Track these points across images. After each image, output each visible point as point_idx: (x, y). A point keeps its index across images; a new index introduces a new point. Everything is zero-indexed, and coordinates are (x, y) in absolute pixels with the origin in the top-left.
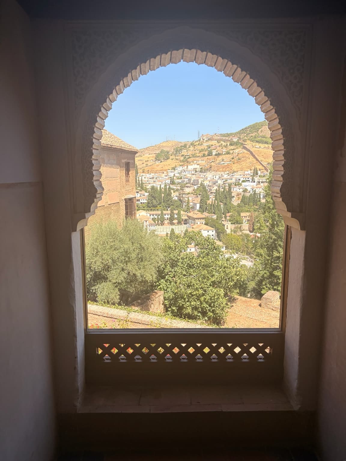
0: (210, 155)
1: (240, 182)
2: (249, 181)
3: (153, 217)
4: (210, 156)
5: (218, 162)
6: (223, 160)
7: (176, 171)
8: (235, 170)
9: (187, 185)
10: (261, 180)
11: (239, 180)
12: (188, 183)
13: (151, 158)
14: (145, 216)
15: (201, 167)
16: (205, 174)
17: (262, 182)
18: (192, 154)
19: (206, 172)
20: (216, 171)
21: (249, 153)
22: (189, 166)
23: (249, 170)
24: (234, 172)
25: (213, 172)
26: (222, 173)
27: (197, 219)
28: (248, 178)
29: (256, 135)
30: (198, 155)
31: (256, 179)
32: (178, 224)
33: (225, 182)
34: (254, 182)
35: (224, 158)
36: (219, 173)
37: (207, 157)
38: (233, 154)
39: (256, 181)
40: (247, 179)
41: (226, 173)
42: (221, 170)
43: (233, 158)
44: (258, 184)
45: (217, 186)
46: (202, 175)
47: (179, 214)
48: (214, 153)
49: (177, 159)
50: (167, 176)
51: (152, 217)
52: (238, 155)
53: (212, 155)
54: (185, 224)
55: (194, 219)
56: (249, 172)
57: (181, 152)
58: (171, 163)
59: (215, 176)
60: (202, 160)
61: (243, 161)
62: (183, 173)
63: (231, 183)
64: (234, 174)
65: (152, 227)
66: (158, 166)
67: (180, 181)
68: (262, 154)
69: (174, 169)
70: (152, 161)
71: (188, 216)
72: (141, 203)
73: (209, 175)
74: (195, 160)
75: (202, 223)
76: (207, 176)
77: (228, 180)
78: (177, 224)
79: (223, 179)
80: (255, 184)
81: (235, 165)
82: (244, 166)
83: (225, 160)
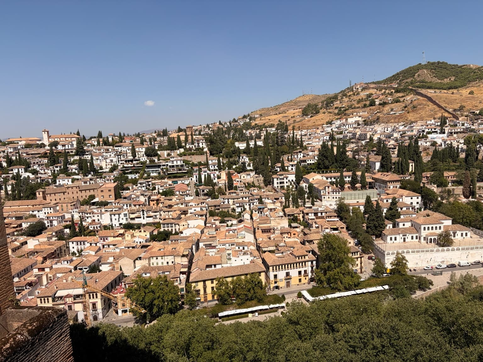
0: (373, 104)
1: (425, 134)
2: (436, 132)
3: (331, 180)
4: (373, 106)
5: (385, 112)
6: (392, 110)
7: (334, 126)
8: (413, 120)
9: (351, 141)
10: (453, 131)
11: (424, 131)
12: (352, 138)
13: (297, 114)
14: (321, 180)
15: (363, 119)
16: (372, 127)
17: (455, 133)
18: (348, 106)
19: (373, 125)
20: (387, 123)
21: (425, 99)
22: (349, 119)
23: (432, 118)
24: (412, 122)
25: (383, 124)
26: (396, 124)
27: (389, 182)
28: (435, 129)
29: (412, 80)
30: (357, 106)
31: (447, 130)
32: (362, 188)
33: (403, 135)
34: (444, 133)
35: (393, 108)
36: (390, 124)
37: (369, 108)
38: (403, 101)
39: (446, 132)
40: (433, 130)
41: (400, 124)
42: (393, 121)
43: (406, 107)
44: (450, 135)
45: (393, 139)
46: (368, 128)
47: (363, 176)
48: (377, 103)
49: (330, 113)
50: (323, 132)
51: (329, 180)
52: (411, 103)
53: (375, 105)
54: (370, 188)
55: (385, 182)
56: (433, 121)
57: (334, 105)
58: (322, 117)
59: (386, 129)
60: (363, 112)
61: (421, 109)
62: (342, 127)
63: (412, 136)
64: (412, 125)
65: (336, 193)
66: (309, 121)
67: (341, 136)
68: (442, 100)
69: (330, 123)
70: (298, 117)
71: (373, 178)
72: (308, 164)
73: (379, 128)
74: (355, 112)
75: (396, 187)
76: (375, 128)
77: (407, 132)
78: (360, 189)
79: (400, 132)
80: (445, 135)
81: (411, 114)
82: (423, 115)
83: (395, 110)
